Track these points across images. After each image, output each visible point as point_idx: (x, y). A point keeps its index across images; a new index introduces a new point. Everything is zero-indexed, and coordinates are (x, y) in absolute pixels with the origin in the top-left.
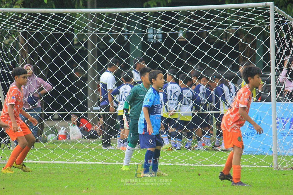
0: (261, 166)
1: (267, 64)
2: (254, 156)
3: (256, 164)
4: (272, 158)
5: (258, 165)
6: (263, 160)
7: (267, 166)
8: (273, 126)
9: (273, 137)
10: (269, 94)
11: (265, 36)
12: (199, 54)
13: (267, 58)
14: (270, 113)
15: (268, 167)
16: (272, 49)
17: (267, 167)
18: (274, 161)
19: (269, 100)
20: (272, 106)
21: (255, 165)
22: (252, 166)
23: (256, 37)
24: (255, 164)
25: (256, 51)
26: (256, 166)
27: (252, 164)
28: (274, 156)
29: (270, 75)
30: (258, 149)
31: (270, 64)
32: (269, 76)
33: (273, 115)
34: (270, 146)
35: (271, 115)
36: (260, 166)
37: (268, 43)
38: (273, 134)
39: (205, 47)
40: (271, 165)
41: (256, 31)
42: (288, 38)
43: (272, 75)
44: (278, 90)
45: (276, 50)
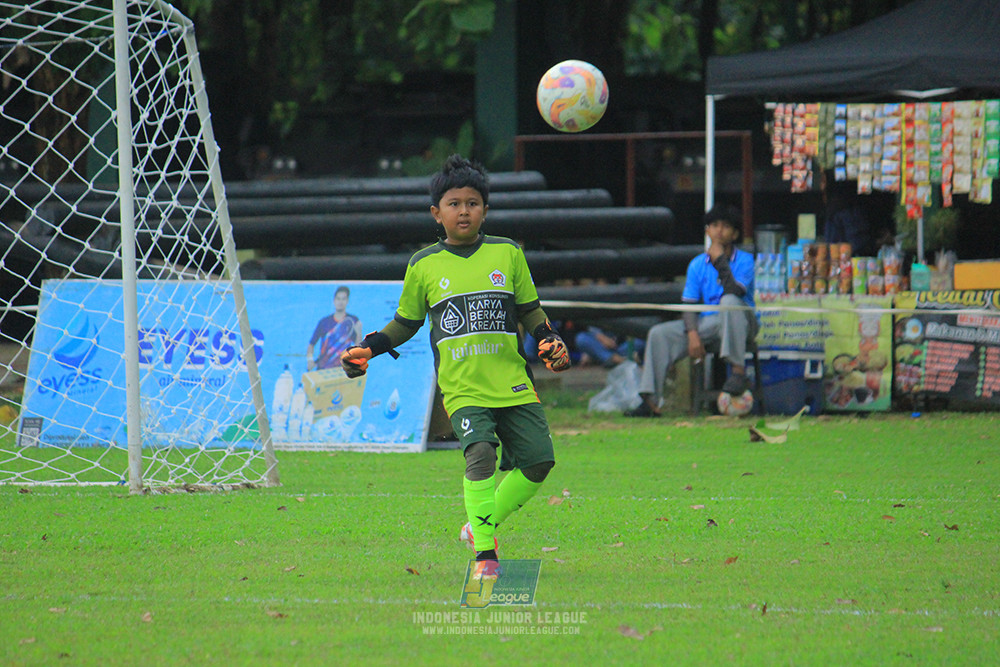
0: (92, 484)
1: (109, 161)
2: (68, 452)
3: (77, 476)
4: (124, 454)
5: (81, 478)
6: (96, 464)
7: (110, 483)
8: (128, 354)
9: (129, 391)
10: (116, 254)
11: (101, 68)
13: (109, 140)
14: (119, 313)
15: (114, 484)
16: (121, 114)
17: (110, 486)
18: (132, 467)
19: (116, 273)
20: (124, 294)
21: (72, 481)
22: (63, 484)
23: (73, 74)
24: (72, 476)
25: (74, 118)
26: (74, 484)
27: (63, 476)
28: (132, 450)
29: (117, 194)
30: (83, 430)
31: (116, 161)
32: (115, 197)
33: (127, 322)
34: (121, 419)
35: (122, 319)
36: (87, 483)
37: (109, 93)
38: (127, 381)
40: (122, 478)
42: (172, 78)
43: (125, 193)
44: (143, 241)
45: (135, 116)
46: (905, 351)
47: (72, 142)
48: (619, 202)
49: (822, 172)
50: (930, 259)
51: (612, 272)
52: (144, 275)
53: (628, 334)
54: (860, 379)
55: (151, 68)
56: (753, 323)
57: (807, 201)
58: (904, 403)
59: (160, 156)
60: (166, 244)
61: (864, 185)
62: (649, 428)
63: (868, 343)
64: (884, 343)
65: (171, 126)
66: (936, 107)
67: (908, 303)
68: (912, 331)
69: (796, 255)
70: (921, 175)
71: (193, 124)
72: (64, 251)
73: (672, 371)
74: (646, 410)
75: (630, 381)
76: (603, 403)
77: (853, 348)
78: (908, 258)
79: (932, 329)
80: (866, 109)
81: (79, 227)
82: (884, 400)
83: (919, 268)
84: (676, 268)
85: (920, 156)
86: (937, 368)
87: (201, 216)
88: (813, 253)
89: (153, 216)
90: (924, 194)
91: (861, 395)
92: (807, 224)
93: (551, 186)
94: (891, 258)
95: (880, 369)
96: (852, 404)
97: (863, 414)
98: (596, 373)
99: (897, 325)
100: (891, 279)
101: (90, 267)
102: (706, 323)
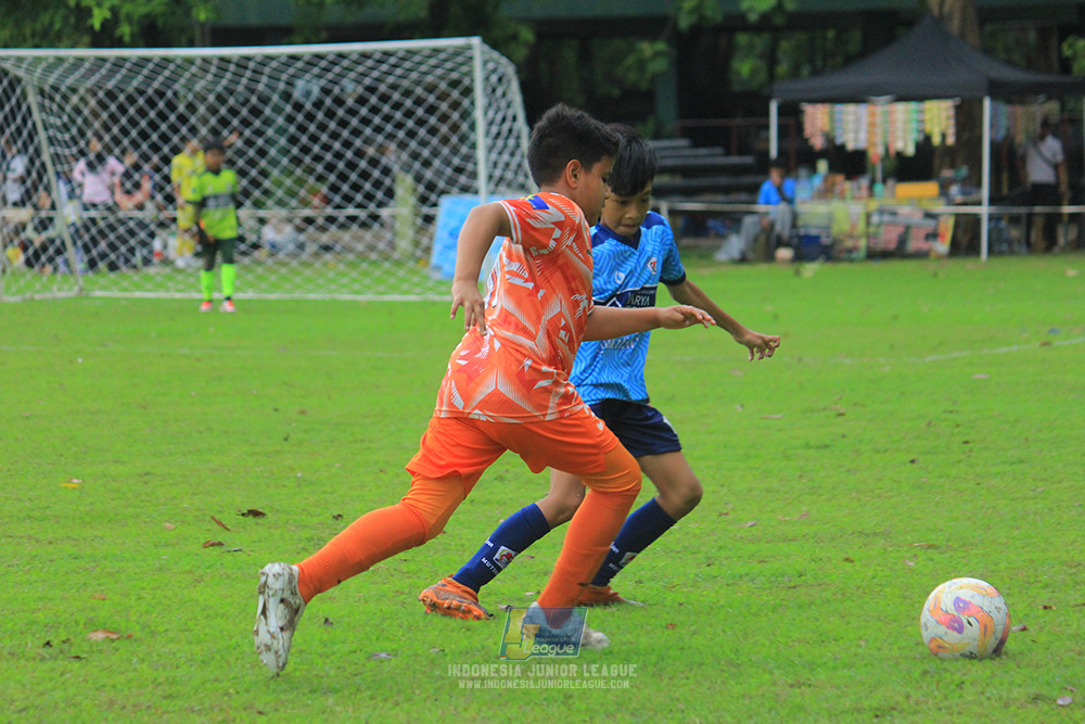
10: (476, 182)
11: (468, 91)
12: (365, 121)
13: (472, 127)
16: (478, 114)
19: (476, 192)
37: (473, 103)
39: (375, 110)
41: (454, 84)
42: (504, 95)
43: (481, 153)
44: (490, 177)
45: (486, 113)
46: (872, 229)
47: (455, 128)
48: (728, 153)
49: (829, 139)
50: (884, 181)
51: (726, 190)
52: (493, 193)
53: (733, 221)
54: (849, 243)
55: (494, 90)
56: (795, 216)
57: (823, 154)
58: (874, 255)
59: (498, 134)
60: (501, 179)
61: (851, 146)
62: (745, 269)
63: (853, 226)
64: (861, 226)
65: (504, 120)
66: (887, 108)
67: (873, 205)
68: (875, 219)
69: (817, 181)
70: (879, 139)
71: (514, 119)
72: (451, 182)
73: (756, 239)
74: (743, 260)
75: (735, 244)
76: (721, 256)
77: (846, 227)
78: (873, 182)
79: (886, 218)
80: (851, 108)
81: (459, 170)
82: (862, 253)
83: (879, 187)
84: (754, 189)
85: (879, 131)
86: (888, 238)
87: (519, 166)
88: (825, 180)
89: (495, 165)
90: (880, 151)
91: (850, 251)
92: (822, 166)
93: (696, 144)
94: (864, 182)
95: (860, 237)
96: (846, 255)
97: (851, 261)
98: (717, 242)
99: (868, 216)
100: (864, 192)
101: (465, 189)
102: (771, 217)
